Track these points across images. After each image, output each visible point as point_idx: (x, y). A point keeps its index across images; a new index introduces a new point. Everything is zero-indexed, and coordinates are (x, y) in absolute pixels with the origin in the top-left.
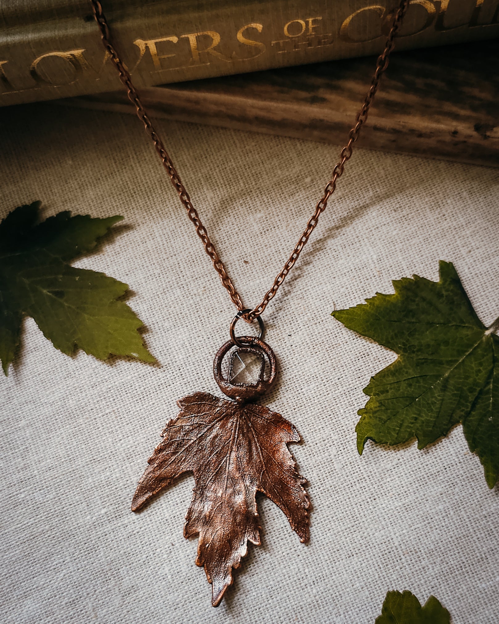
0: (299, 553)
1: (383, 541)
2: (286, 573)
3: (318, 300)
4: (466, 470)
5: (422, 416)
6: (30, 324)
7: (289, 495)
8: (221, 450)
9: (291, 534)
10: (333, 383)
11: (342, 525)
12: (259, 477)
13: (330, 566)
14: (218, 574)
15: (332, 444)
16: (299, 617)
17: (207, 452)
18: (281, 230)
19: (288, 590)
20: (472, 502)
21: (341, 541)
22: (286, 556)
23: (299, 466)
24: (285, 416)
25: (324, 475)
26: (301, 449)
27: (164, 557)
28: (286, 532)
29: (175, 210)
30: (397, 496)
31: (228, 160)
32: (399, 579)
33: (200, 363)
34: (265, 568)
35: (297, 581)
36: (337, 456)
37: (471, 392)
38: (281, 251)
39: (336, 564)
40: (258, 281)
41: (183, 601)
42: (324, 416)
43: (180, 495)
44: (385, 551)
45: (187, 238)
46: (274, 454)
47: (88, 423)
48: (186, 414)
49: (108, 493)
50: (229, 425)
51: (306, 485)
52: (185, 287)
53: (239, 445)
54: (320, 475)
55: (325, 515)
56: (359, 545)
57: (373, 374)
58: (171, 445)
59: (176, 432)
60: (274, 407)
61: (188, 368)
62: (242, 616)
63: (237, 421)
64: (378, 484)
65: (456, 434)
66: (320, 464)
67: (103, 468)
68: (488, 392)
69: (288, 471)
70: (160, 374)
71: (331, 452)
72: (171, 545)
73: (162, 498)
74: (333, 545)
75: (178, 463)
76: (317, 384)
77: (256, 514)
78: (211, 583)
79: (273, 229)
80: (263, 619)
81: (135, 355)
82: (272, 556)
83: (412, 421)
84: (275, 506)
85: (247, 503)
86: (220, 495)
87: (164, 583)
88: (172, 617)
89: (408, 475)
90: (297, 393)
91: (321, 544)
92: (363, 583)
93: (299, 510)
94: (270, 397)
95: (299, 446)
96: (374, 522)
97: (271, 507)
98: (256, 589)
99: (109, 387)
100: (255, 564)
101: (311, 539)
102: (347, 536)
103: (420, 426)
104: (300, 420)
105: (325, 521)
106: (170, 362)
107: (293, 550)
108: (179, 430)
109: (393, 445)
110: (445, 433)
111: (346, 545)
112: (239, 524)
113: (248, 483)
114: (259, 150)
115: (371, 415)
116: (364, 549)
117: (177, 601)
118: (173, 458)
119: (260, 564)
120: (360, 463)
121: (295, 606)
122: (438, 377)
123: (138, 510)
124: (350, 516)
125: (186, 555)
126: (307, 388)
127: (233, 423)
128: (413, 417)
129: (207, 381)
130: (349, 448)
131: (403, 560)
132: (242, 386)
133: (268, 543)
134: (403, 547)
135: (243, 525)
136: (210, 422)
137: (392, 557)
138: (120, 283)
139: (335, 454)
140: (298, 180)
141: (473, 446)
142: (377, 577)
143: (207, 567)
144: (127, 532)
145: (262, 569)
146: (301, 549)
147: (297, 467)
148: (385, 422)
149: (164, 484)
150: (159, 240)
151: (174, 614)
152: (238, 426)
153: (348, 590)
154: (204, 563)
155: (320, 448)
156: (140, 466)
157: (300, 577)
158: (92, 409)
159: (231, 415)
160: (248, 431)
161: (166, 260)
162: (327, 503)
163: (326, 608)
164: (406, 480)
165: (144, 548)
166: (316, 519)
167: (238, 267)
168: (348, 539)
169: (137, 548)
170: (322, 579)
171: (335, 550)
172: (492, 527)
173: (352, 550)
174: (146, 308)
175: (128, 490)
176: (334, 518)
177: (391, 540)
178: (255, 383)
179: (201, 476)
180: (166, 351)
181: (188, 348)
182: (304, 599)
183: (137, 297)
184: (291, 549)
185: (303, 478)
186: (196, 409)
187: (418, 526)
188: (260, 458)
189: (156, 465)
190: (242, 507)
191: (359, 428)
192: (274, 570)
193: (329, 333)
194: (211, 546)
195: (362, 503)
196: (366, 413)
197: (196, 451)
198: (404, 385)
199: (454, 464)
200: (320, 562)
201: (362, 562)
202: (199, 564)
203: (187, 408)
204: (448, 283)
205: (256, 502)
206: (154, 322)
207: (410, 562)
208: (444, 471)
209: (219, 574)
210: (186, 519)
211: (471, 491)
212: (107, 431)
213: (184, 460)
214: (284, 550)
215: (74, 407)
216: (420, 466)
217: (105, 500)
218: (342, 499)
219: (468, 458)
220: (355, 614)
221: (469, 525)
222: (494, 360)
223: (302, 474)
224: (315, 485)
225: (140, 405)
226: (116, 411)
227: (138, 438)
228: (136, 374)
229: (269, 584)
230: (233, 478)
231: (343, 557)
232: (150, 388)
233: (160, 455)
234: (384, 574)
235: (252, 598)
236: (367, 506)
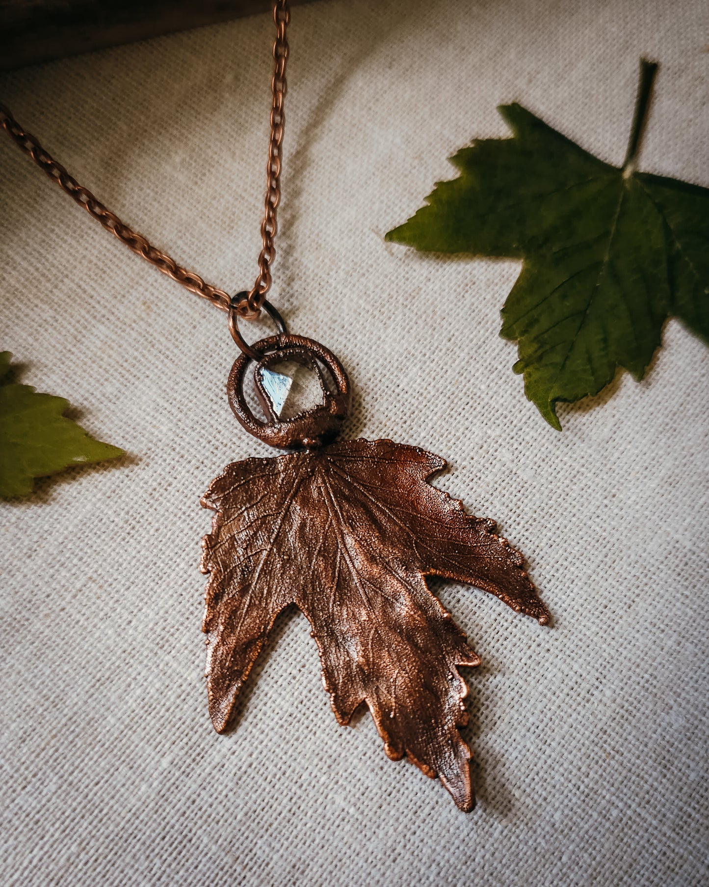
0: (547, 646)
1: (665, 553)
2: (546, 691)
5: (611, 333)
7: (478, 558)
8: (324, 543)
9: (516, 621)
10: (443, 351)
11: (588, 563)
12: (413, 554)
13: (609, 639)
14: (439, 752)
15: (496, 446)
16: (609, 749)
17: (302, 557)
19: (565, 717)
21: (602, 589)
22: (528, 662)
23: (464, 504)
25: (514, 500)
26: (452, 478)
27: (321, 782)
30: (645, 473)
31: (82, 103)
33: (204, 424)
34: (508, 701)
35: (571, 693)
36: (516, 461)
37: (656, 267)
39: (616, 629)
40: (231, 255)
41: (400, 838)
42: (460, 410)
43: (290, 660)
46: (415, 509)
47: (53, 624)
48: (229, 513)
49: (158, 726)
50: (315, 494)
51: (494, 529)
52: (112, 318)
53: (350, 520)
54: (507, 503)
55: (552, 562)
56: (633, 580)
58: (231, 578)
59: (228, 553)
61: (187, 440)
62: (518, 804)
63: (324, 482)
64: (605, 469)
65: (673, 336)
66: (496, 486)
67: (123, 687)
68: (679, 256)
70: (143, 474)
71: (503, 459)
73: (260, 682)
74: (593, 603)
75: (260, 603)
76: (418, 366)
77: (445, 615)
78: (437, 777)
80: (554, 787)
81: (80, 459)
82: (507, 676)
83: (602, 346)
84: (463, 590)
85: (420, 607)
86: (364, 617)
87: (347, 827)
89: (641, 432)
90: (393, 395)
91: (573, 612)
92: (675, 636)
93: (508, 575)
94: (355, 422)
95: (448, 476)
96: (634, 530)
97: (458, 596)
98: (514, 745)
99: (60, 540)
101: (552, 612)
102: (606, 576)
103: (618, 347)
104: (422, 435)
105: (557, 570)
106: (150, 445)
107: (534, 646)
108: (233, 547)
111: (613, 591)
112: (427, 648)
113: (402, 574)
115: (536, 365)
116: (645, 580)
117: (389, 844)
118: (247, 600)
119: (496, 699)
121: (592, 737)
122: (596, 267)
123: (230, 727)
124: (593, 543)
126: (406, 380)
127: (320, 488)
128: (600, 340)
130: (527, 438)
132: (304, 416)
133: (488, 657)
135: (434, 647)
136: (279, 505)
137: (693, 570)
139: (511, 458)
143: (413, 752)
144: (231, 775)
145: (504, 706)
146: (546, 637)
147: (465, 508)
148: (563, 366)
149: (253, 655)
152: (330, 490)
153: (659, 660)
154: (403, 749)
155: (483, 461)
156: (190, 648)
157: (571, 684)
158: (48, 596)
159: (310, 477)
160: (351, 491)
161: (54, 290)
162: (545, 540)
163: (643, 709)
164: (644, 442)
165: (277, 786)
168: (610, 580)
169: (265, 794)
170: (608, 666)
171: (601, 608)
173: (628, 594)
174: (59, 381)
175: (191, 702)
176: (569, 560)
177: (677, 545)
178: (322, 402)
179: (312, 604)
180: (132, 431)
181: (168, 409)
182: (599, 716)
183: (33, 370)
184: (530, 647)
185: (484, 520)
186: (241, 495)
188: (396, 524)
189: (221, 628)
190: (416, 616)
191: (531, 392)
192: (524, 697)
193: (393, 278)
194: (401, 712)
195: (598, 512)
196: (526, 366)
197: (283, 566)
198: (555, 301)
199: (695, 382)
200: (589, 642)
201: (654, 603)
202: (395, 755)
203: (225, 501)
204: (527, 131)
205: (433, 595)
206: (86, 395)
208: (689, 398)
209: (441, 752)
210: (328, 691)
212: (97, 620)
213: (269, 592)
214: (520, 655)
215: (13, 609)
216: (651, 409)
217: (158, 740)
218: (565, 522)
220: (692, 691)
222: (660, 208)
223: (478, 515)
224: (509, 522)
225: (134, 544)
226: (95, 576)
227: (161, 603)
228: (99, 495)
229: (529, 725)
230: (372, 580)
231: (621, 612)
232: (136, 506)
233: (221, 607)
234: (698, 602)
235: (516, 763)
236: (609, 513)
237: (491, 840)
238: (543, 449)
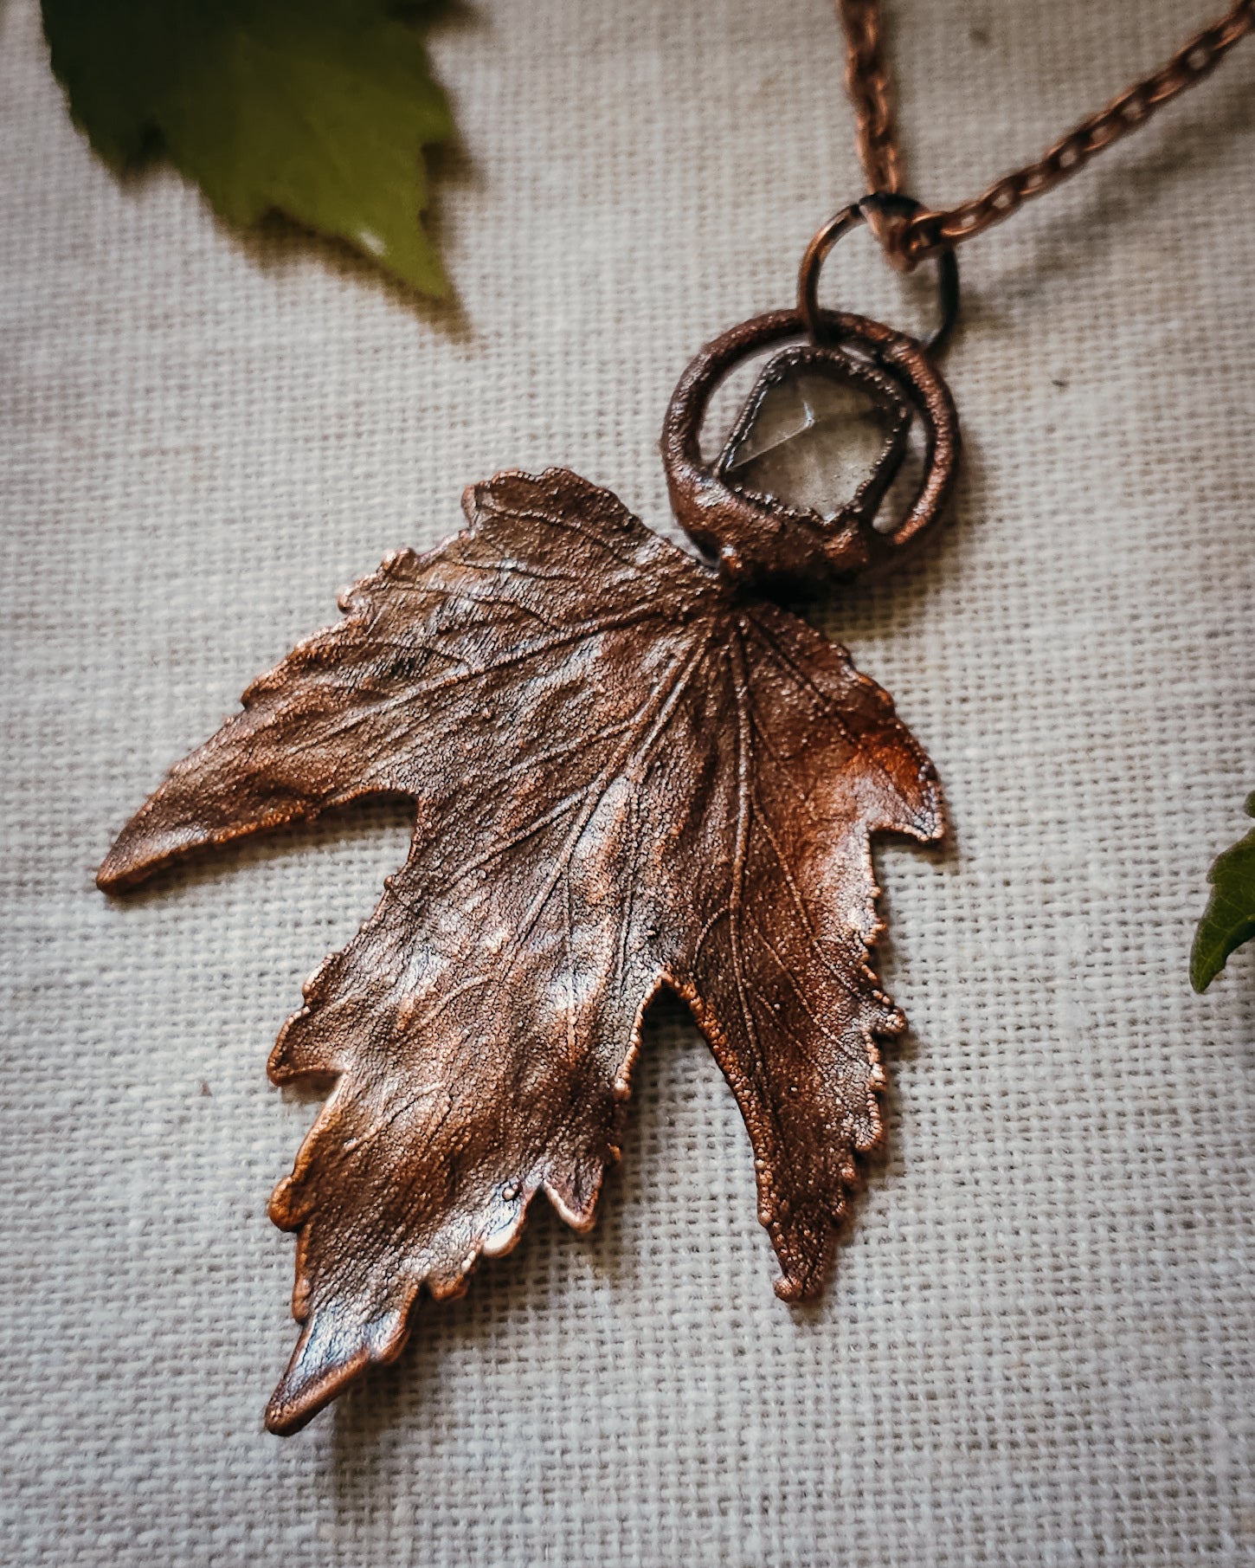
0: (746, 1342)
1: (1159, 1429)
2: (652, 1411)
7: (802, 1059)
8: (573, 754)
9: (745, 1240)
10: (1177, 644)
11: (992, 1286)
12: (695, 928)
13: (869, 1457)
14: (348, 1288)
15: (1075, 906)
17: (507, 740)
19: (634, 1491)
21: (962, 1360)
22: (684, 1330)
23: (893, 947)
24: (910, 711)
25: (993, 1034)
26: (930, 879)
27: (146, 1129)
28: (721, 1226)
33: (629, 376)
34: (569, 1350)
35: (692, 1465)
36: (1081, 969)
39: (902, 1456)
41: (150, 1353)
42: (1086, 777)
43: (324, 891)
44: (1152, 1478)
46: (797, 859)
47: (70, 464)
48: (481, 550)
49: (32, 774)
50: (652, 659)
51: (895, 1044)
53: (660, 763)
54: (973, 1023)
55: (929, 1214)
56: (1038, 1409)
58: (367, 656)
59: (408, 610)
60: (875, 659)
61: (572, 376)
62: (381, 1528)
63: (690, 653)
64: (1229, 1161)
66: (989, 974)
67: (55, 663)
70: (446, 366)
71: (1059, 943)
72: (196, 1086)
73: (244, 874)
74: (917, 1364)
75: (368, 744)
76: (1102, 627)
77: (620, 1085)
78: (303, 1321)
81: (373, 244)
82: (619, 1309)
84: (718, 1086)
85: (597, 1024)
86: (492, 942)
87: (100, 1242)
88: (72, 1408)
90: (999, 634)
91: (863, 1338)
93: (821, 1143)
94: (878, 612)
95: (927, 867)
96: (1146, 1325)
97: (699, 1087)
98: (493, 1431)
99: (221, 347)
100: (530, 1312)
101: (827, 1298)
102: (996, 1344)
104: (971, 753)
105: (922, 1237)
106: (506, 330)
107: (726, 1315)
108: (427, 608)
111: (978, 1384)
112: (529, 1105)
113: (635, 937)
116: (1058, 1434)
117: (124, 1343)
118: (353, 716)
119: (552, 1323)
120: (1176, 1037)
124: (1045, 1262)
125: (244, 1157)
126: (1051, 629)
127: (671, 656)
130: (1150, 953)
132: (768, 509)
133: (626, 1243)
134: (1245, 1496)
135: (545, 1116)
136: (572, 617)
137: (1173, 1521)
139: (1079, 955)
143: (314, 1241)
144: (40, 966)
145: (552, 1351)
146: (765, 1327)
147: (882, 952)
149: (271, 814)
151: (88, 1396)
152: (686, 677)
154: (305, 1218)
155: (1019, 907)
157: (710, 1450)
158: (112, 414)
159: (675, 622)
160: (720, 717)
162: (962, 1162)
165: (83, 1061)
166: (882, 1216)
168: (996, 1360)
169: (54, 1050)
170: (811, 1501)
171: (919, 1389)
173: (999, 1422)
175: (118, 792)
176: (966, 1243)
177: (1197, 1442)
178: (830, 515)
179: (443, 832)
180: (508, 280)
181: (604, 297)
182: (690, 1562)
184: (717, 1308)
185: (891, 1008)
186: (530, 540)
188: (730, 848)
189: (270, 719)
190: (572, 1032)
191: (1233, 869)
192: (604, 1376)
194: (368, 1154)
195: (1122, 1221)
197: (465, 722)
200: (829, 1419)
201: (1026, 1491)
202: (281, 1211)
203: (498, 522)
205: (641, 1031)
209: (355, 1290)
210: (306, 995)
212: (134, 522)
213: (401, 741)
214: (683, 1302)
215: (45, 382)
217: (8, 795)
218: (1038, 1170)
223: (897, 988)
224: (936, 1061)
225: (314, 463)
227: (249, 594)
228: (349, 334)
229: (555, 1428)
230: (580, 894)
231: (948, 1439)
232: (382, 407)
233: (305, 686)
235: (460, 1462)
236: (1141, 1243)
237: (274, 1531)
238: (1155, 1002)
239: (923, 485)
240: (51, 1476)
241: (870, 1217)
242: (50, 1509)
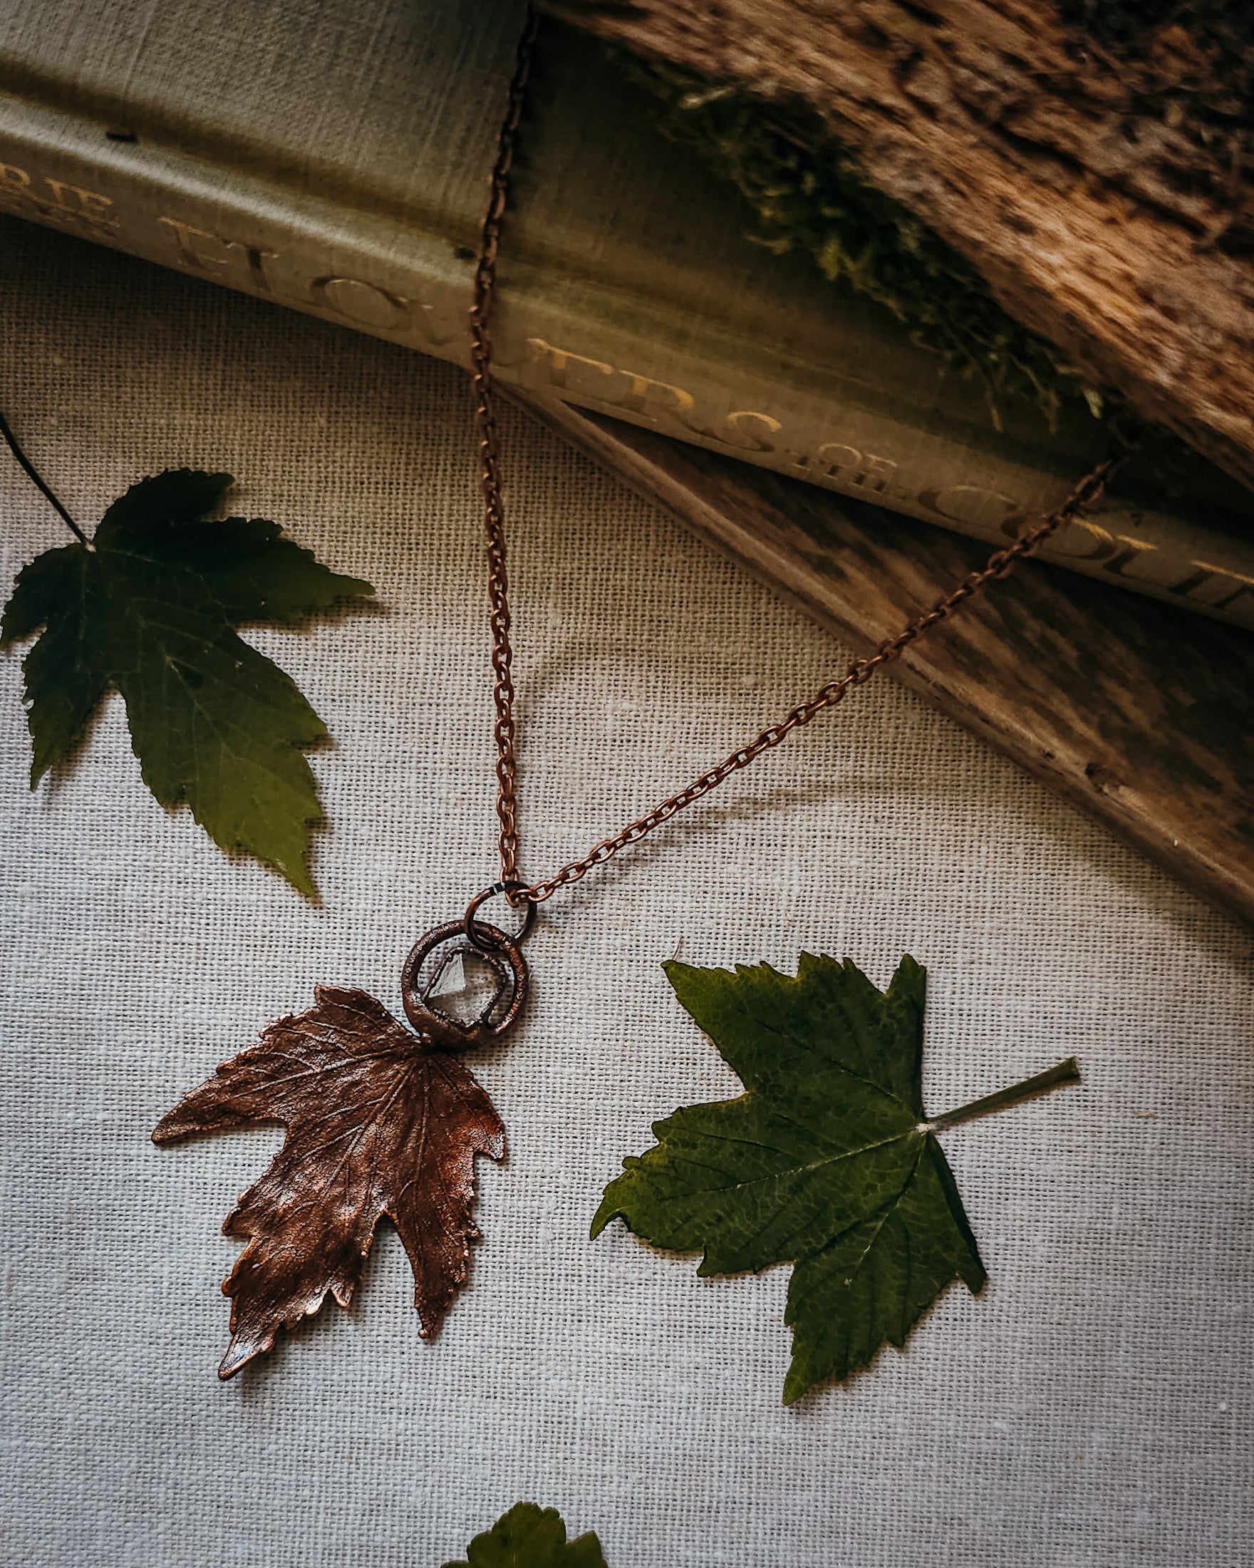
0: (405, 1350)
1: (558, 1399)
2: (367, 1373)
3: (656, 919)
4: (760, 1347)
5: (732, 1220)
6: (116, 706)
7: (437, 1244)
8: (354, 1111)
9: (408, 1310)
10: (607, 1083)
11: (502, 1338)
12: (398, 1190)
13: (448, 1397)
14: (252, 1323)
15: (553, 1189)
16: (354, 1455)
17: (329, 1102)
18: (653, 753)
19: (358, 1402)
20: (742, 1407)
21: (488, 1364)
22: (381, 1343)
23: (478, 1199)
24: (496, 1101)
25: (513, 1239)
26: (496, 1172)
28: (399, 1304)
29: (477, 618)
30: (620, 1335)
31: (619, 566)
32: (554, 1475)
33: (391, 933)
34: (336, 1348)
35: (381, 1394)
36: (552, 1215)
37: (839, 1218)
38: (635, 792)
39: (461, 1398)
40: (566, 830)
41: (170, 1336)
42: (564, 1135)
43: (247, 1151)
44: (553, 1416)
45: (474, 683)
46: (444, 1160)
47: (141, 944)
48: (321, 1019)
49: (124, 1088)
50: (390, 1073)
51: (476, 1240)
52: (429, 776)
53: (390, 1117)
54: (506, 1234)
55: (480, 1307)
56: (513, 1386)
57: (688, 1103)
58: (271, 1060)
59: (290, 1041)
60: (483, 1075)
61: (366, 931)
62: (259, 1410)
63: (406, 1072)
64: (598, 1298)
65: (776, 1277)
66: (515, 1214)
67: (133, 1038)
68: (867, 1233)
69: (452, 1199)
70: (311, 919)
71: (544, 1204)
73: (214, 1141)
74: (470, 1364)
75: (269, 1097)
76: (579, 1071)
77: (364, 1252)
78: (234, 1334)
79: (639, 743)
80: (294, 1430)
81: (281, 862)
82: (357, 1333)
83: (712, 1220)
84: (402, 1249)
85: (356, 1227)
86: (316, 1188)
87: (150, 1290)
88: (138, 1354)
89: (657, 1308)
90: (536, 1069)
91: (450, 1352)
92: (489, 1452)
93: (441, 1279)
94: (486, 1055)
95: (495, 1166)
96: (559, 1358)
97: (395, 1248)
98: (305, 1376)
99: (210, 896)
100: (322, 1332)
101: (438, 1336)
102: (501, 1360)
103: (721, 1235)
104: (518, 1119)
105: (477, 1316)
106: (339, 906)
107: (398, 1339)
108: (297, 1042)
109: (656, 1247)
110: (757, 1266)
111: (492, 1374)
112: (327, 1256)
113: (375, 1192)
114: (687, 574)
115: (645, 1176)
116: (520, 1396)
117: (160, 1331)
118: (264, 1085)
119: (331, 1337)
120: (585, 1246)
121: (356, 1435)
122: (795, 1163)
123: (162, 1143)
124: (523, 1330)
125: (211, 1261)
126: (558, 1069)
127: (399, 1073)
128: (716, 1214)
129: (388, 973)
130: (579, 1211)
131: (576, 1447)
132: (444, 1018)
134: (587, 1426)
135: (333, 1262)
136: (358, 1052)
137: (559, 1433)
138: (314, 715)
140: (729, 671)
141: (793, 1316)
142: (517, 1453)
143: (239, 1302)
144: (128, 1172)
145: (330, 1347)
146: (413, 1345)
147: (474, 1203)
148: (664, 1200)
149: (228, 1121)
150: (422, 661)
151: (145, 1350)
152: (404, 1082)
153: (458, 1450)
154: (237, 1292)
155: (530, 1187)
157: (387, 1390)
158: (160, 922)
159: (402, 1059)
160: (417, 1098)
161: (418, 706)
162: (496, 1288)
163: (407, 1463)
164: (649, 1316)
165: (144, 1214)
166: (465, 1305)
167: (542, 784)
168: (500, 1366)
169: (132, 1208)
170: (425, 1411)
172: (755, 1464)
173: (499, 1389)
174: (340, 782)
175: (161, 1099)
176: (493, 1320)
177: (572, 1405)
178: (469, 1023)
179: (299, 1138)
180: (341, 880)
181: (383, 893)
182: (377, 1431)
183: (334, 752)
184: (395, 1336)
185: (474, 1226)
186: (342, 1017)
187: (630, 1402)
188: (416, 1156)
189: (228, 1082)
190: (346, 1229)
191: (612, 1189)
192: (350, 1358)
193: (647, 989)
194: (262, 1271)
195: (555, 1317)
196: (638, 1168)
197: (310, 1093)
198: (729, 1148)
199: (745, 1326)
200: (434, 1382)
201: (506, 1416)
202: (226, 1288)
203: (329, 1008)
204: (900, 1002)
205: (374, 1231)
206: (344, 816)
207: (585, 1456)
208: (723, 1330)
209: (254, 1324)
210: (241, 1200)
211: (749, 1387)
212: (169, 975)
213: (283, 1098)
214: (382, 1332)
215: (129, 903)
216: (686, 1303)
217: (114, 1097)
218: (524, 1294)
219: (775, 1328)
220: (450, 1495)
221: (717, 1443)
222: (909, 1182)
223: (477, 1218)
224: (490, 1247)
225: (251, 957)
226: (202, 946)
227: (219, 1015)
229: (329, 1377)
230: (353, 1171)
231: (478, 1393)
232: (281, 934)
233: (243, 1069)
234: (533, 1454)
235: (291, 1387)
236: (560, 1326)
237: (217, 1408)
239: (511, 1006)
240: (129, 1380)
241: (458, 1305)
242: (129, 1391)
